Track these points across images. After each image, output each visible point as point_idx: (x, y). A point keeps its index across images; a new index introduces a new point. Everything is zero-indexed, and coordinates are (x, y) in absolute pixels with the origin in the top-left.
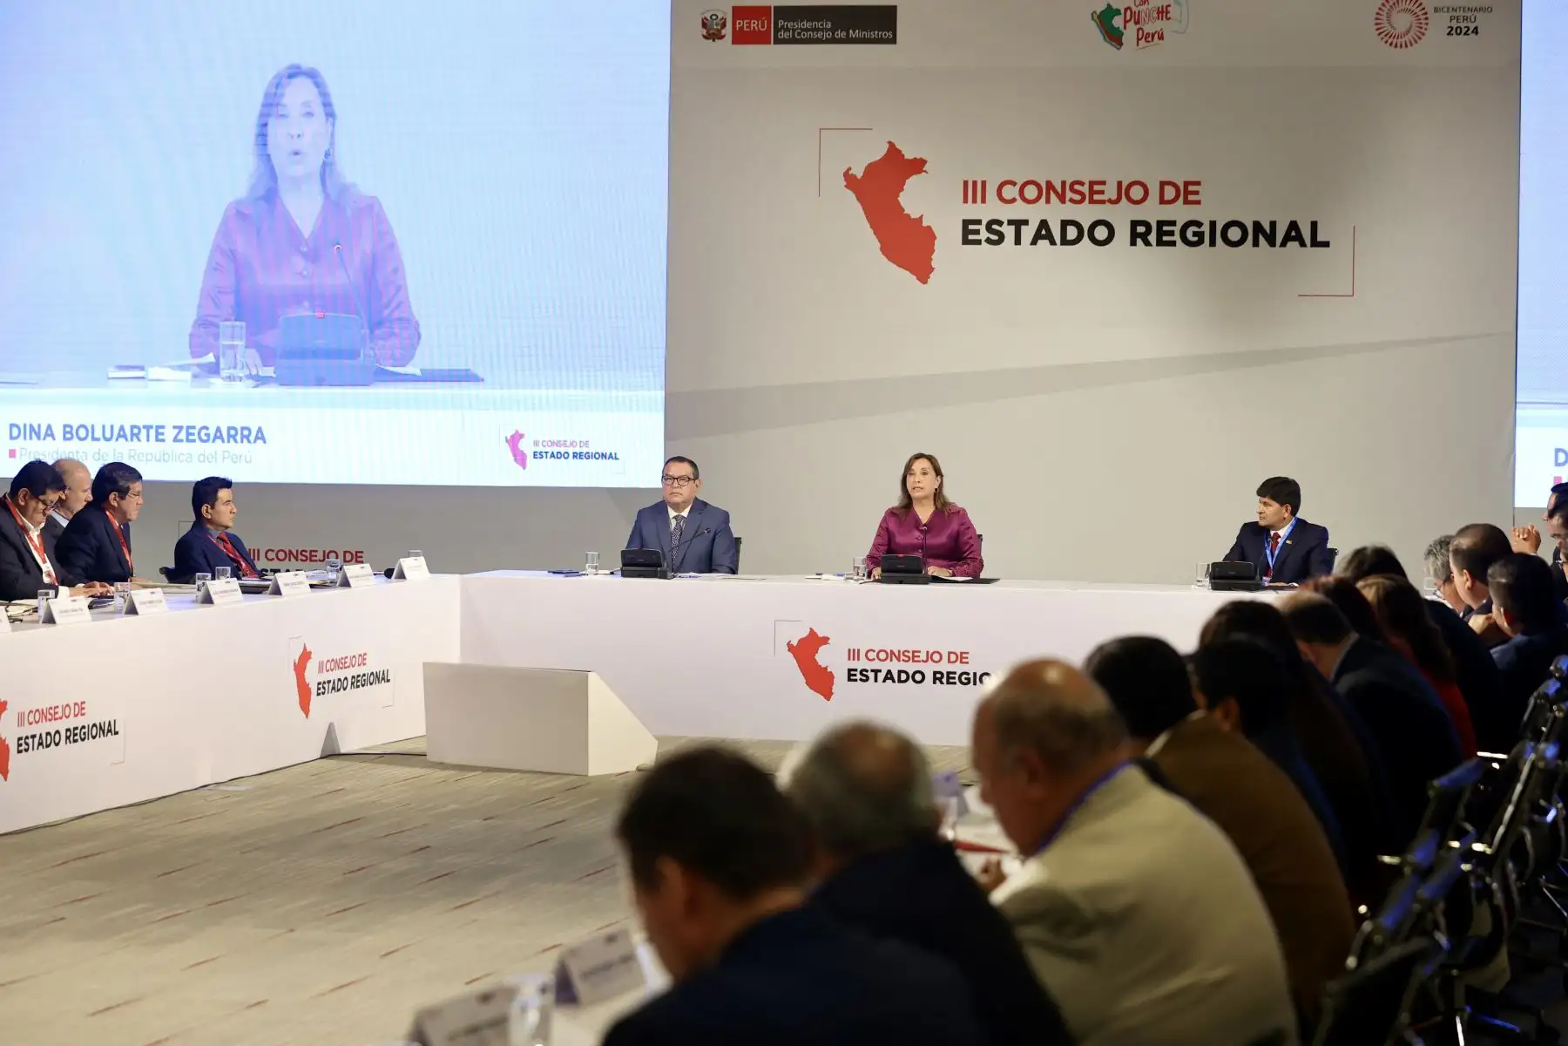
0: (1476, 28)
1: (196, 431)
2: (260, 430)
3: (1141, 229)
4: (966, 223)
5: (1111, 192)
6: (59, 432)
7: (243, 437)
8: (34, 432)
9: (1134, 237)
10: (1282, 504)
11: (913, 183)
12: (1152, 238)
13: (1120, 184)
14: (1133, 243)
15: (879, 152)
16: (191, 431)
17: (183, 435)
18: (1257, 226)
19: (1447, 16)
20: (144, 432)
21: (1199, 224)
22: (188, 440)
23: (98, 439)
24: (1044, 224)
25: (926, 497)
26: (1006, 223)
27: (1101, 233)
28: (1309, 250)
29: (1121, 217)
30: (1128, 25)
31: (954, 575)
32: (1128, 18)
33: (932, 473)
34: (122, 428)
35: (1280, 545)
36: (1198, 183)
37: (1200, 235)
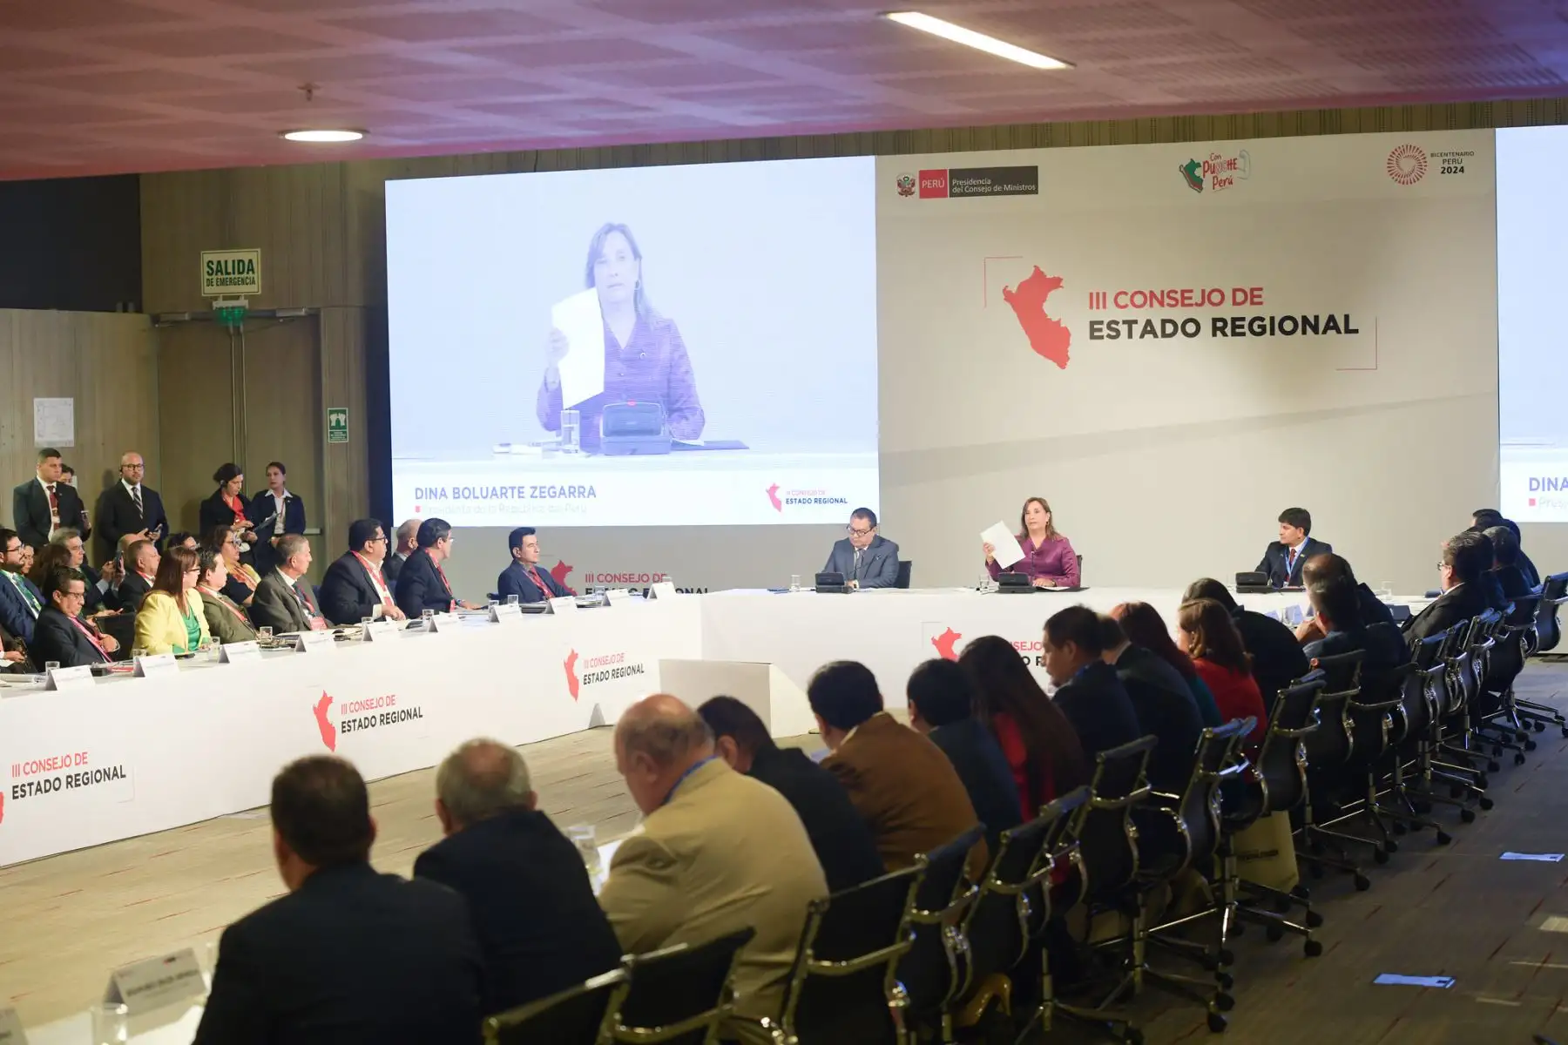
0: (1462, 168)
1: (546, 490)
2: (591, 488)
3: (1220, 324)
4: (1092, 323)
5: (1197, 298)
6: (450, 493)
7: (579, 493)
8: (432, 493)
9: (1215, 330)
10: (1297, 527)
11: (1053, 295)
12: (1228, 330)
13: (1203, 291)
14: (1214, 335)
15: (1028, 274)
16: (543, 490)
17: (537, 493)
18: (1305, 319)
19: (1441, 159)
20: (510, 491)
21: (1262, 319)
22: (541, 497)
23: (478, 498)
24: (1149, 323)
25: (1040, 529)
26: (1121, 323)
27: (1191, 328)
28: (1343, 335)
29: (1205, 316)
30: (1206, 174)
31: (1055, 586)
32: (1206, 169)
33: (1043, 511)
34: (494, 489)
35: (1296, 558)
36: (1261, 289)
37: (1263, 328)
